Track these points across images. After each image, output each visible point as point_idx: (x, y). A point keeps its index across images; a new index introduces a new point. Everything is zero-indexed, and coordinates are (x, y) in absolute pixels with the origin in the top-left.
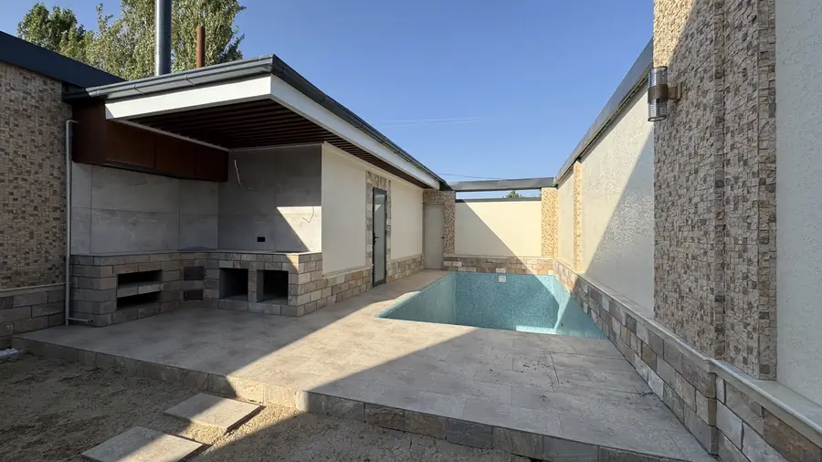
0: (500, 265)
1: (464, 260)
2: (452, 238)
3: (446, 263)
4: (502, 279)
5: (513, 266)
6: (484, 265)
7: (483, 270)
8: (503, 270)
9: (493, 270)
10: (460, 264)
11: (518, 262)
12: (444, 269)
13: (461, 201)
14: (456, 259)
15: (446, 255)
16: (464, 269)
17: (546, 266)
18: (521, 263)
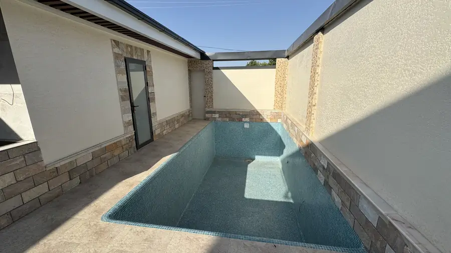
0: (245, 116)
1: (219, 112)
2: (211, 97)
3: (207, 115)
4: (247, 126)
5: (255, 117)
6: (234, 116)
7: (233, 120)
8: (247, 119)
9: (240, 120)
10: (217, 116)
11: (258, 114)
12: (206, 119)
13: (217, 68)
14: (214, 112)
15: (207, 109)
16: (220, 119)
17: (277, 116)
18: (260, 115)
